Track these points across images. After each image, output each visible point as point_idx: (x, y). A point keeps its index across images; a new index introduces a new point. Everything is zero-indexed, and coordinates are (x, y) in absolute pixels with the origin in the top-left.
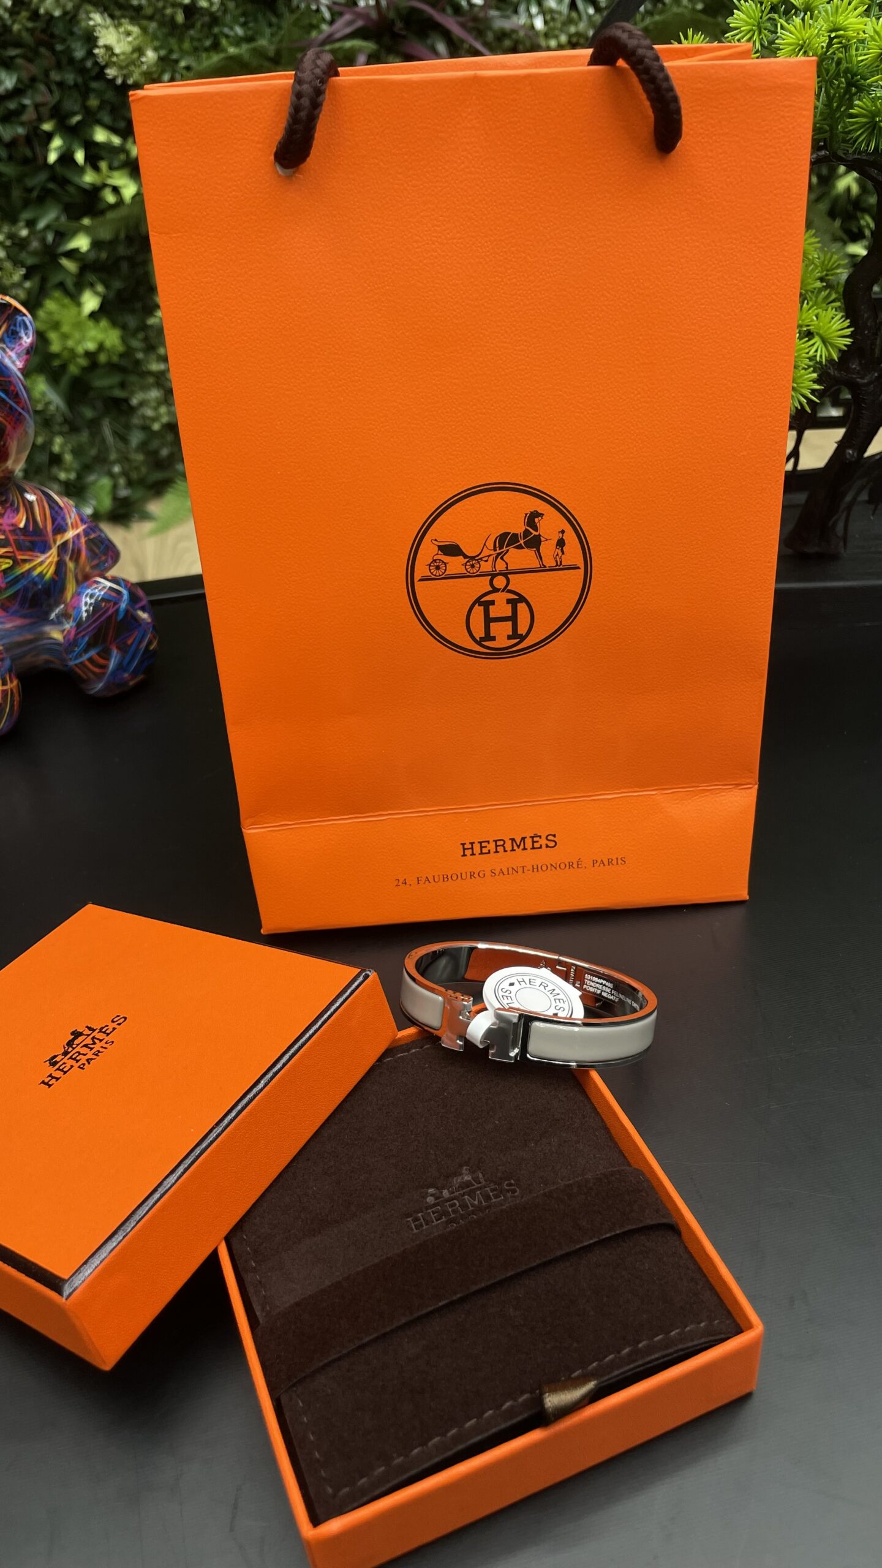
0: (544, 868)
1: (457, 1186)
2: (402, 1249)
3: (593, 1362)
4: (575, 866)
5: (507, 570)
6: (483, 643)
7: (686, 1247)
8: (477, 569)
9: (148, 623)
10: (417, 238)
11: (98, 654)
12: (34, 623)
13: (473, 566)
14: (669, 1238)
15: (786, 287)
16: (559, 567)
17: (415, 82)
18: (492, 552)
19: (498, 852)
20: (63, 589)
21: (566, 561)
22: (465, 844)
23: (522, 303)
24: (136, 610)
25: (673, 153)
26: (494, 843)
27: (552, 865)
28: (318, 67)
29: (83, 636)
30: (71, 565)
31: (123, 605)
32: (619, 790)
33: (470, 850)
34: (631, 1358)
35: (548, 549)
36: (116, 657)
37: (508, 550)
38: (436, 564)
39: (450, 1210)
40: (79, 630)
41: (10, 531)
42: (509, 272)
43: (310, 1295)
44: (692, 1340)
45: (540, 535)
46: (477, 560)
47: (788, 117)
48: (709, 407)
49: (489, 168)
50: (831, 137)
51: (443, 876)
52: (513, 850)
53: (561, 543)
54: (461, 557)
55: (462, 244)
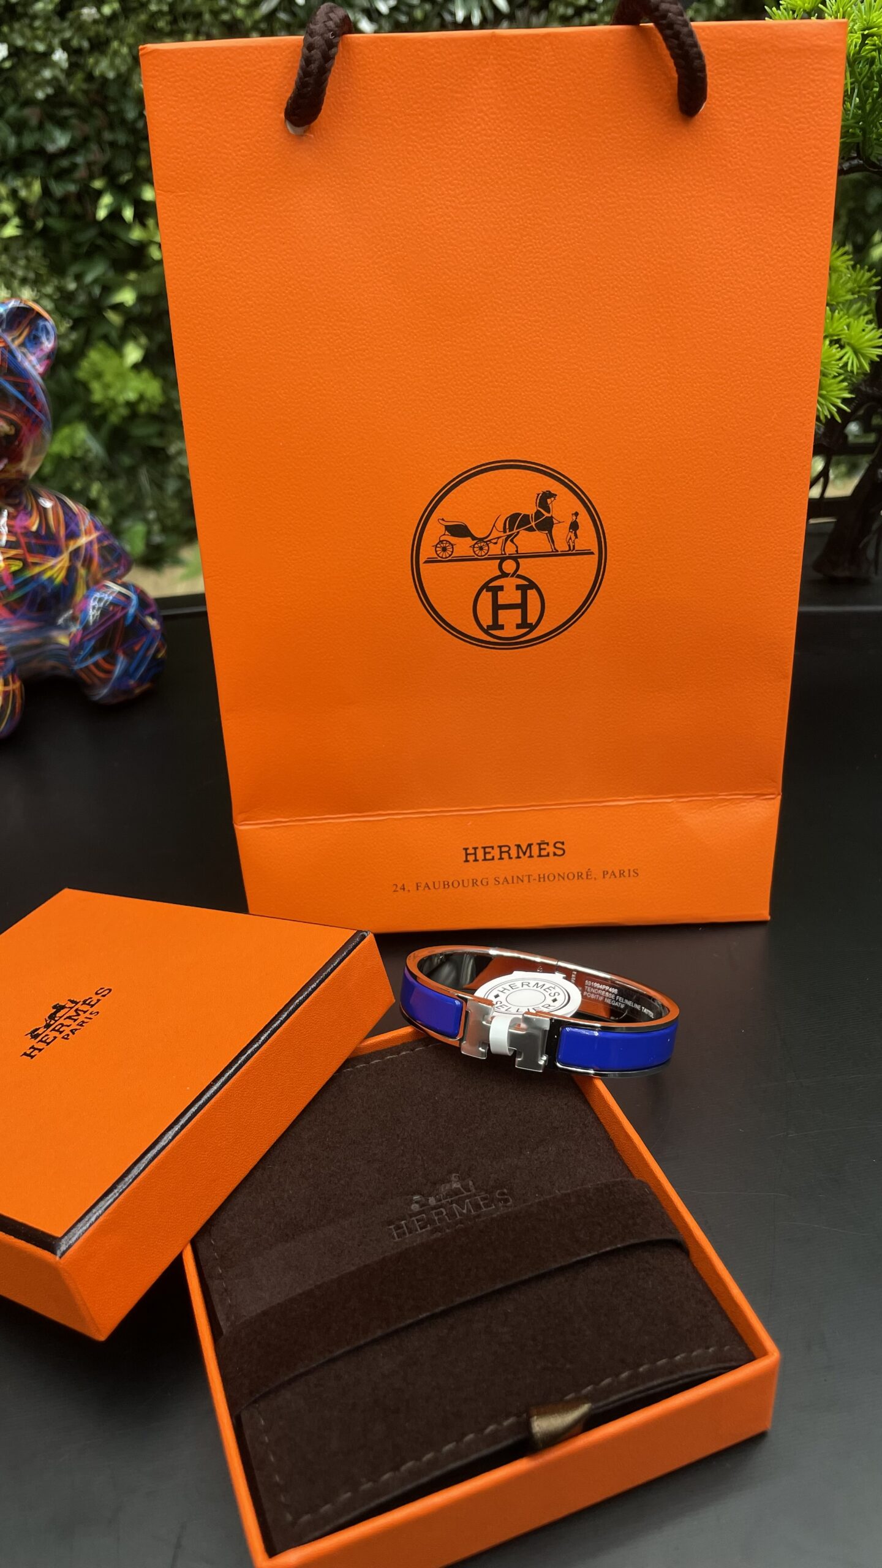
0: (551, 878)
1: (444, 1194)
2: (381, 1257)
3: (588, 1386)
4: (584, 876)
5: (518, 553)
6: (492, 632)
7: (694, 1267)
8: (486, 552)
9: (156, 631)
10: (431, 202)
11: (104, 659)
12: (41, 628)
13: (481, 548)
14: (675, 1256)
15: (814, 259)
16: (571, 552)
17: (431, 40)
18: (502, 534)
19: (503, 859)
20: (72, 594)
21: (580, 546)
22: (467, 849)
23: (537, 272)
24: (144, 616)
25: (696, 117)
26: (499, 849)
27: (559, 875)
28: (331, 20)
29: (89, 640)
30: (82, 572)
31: (132, 610)
32: (633, 796)
33: (473, 856)
34: (630, 1383)
35: (560, 531)
36: (122, 662)
37: (518, 532)
38: (442, 545)
39: (436, 1218)
40: (86, 633)
41: (22, 534)
42: (525, 238)
43: (279, 1304)
44: (699, 1366)
45: (552, 517)
46: (486, 542)
47: (818, 80)
48: (733, 384)
49: (506, 130)
50: (864, 142)
51: (444, 882)
52: (518, 857)
53: (574, 526)
54: (469, 538)
55: (476, 208)
